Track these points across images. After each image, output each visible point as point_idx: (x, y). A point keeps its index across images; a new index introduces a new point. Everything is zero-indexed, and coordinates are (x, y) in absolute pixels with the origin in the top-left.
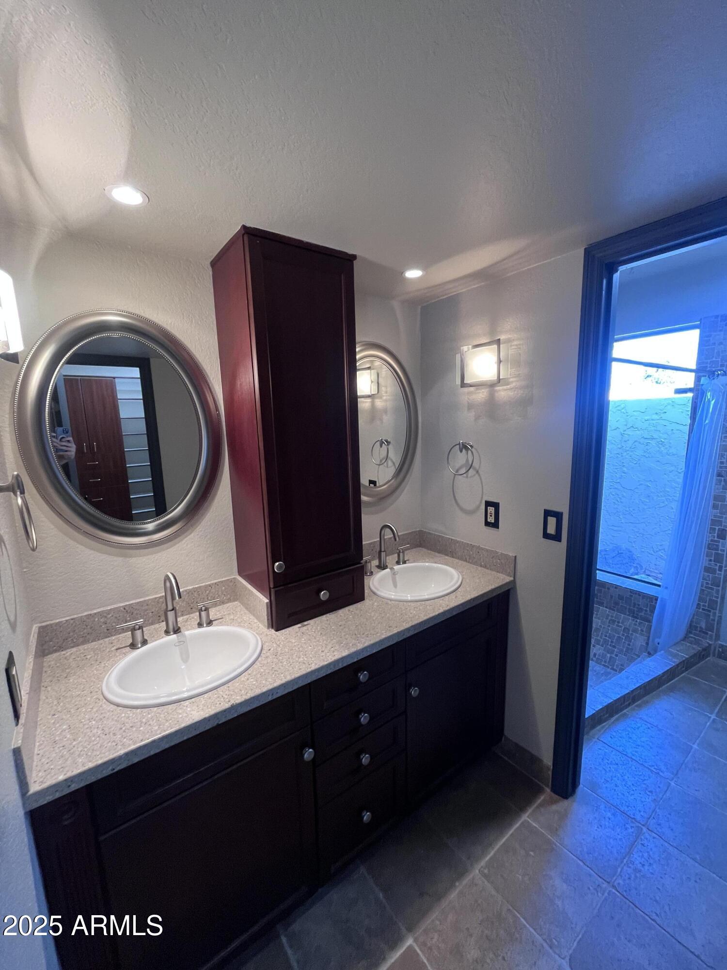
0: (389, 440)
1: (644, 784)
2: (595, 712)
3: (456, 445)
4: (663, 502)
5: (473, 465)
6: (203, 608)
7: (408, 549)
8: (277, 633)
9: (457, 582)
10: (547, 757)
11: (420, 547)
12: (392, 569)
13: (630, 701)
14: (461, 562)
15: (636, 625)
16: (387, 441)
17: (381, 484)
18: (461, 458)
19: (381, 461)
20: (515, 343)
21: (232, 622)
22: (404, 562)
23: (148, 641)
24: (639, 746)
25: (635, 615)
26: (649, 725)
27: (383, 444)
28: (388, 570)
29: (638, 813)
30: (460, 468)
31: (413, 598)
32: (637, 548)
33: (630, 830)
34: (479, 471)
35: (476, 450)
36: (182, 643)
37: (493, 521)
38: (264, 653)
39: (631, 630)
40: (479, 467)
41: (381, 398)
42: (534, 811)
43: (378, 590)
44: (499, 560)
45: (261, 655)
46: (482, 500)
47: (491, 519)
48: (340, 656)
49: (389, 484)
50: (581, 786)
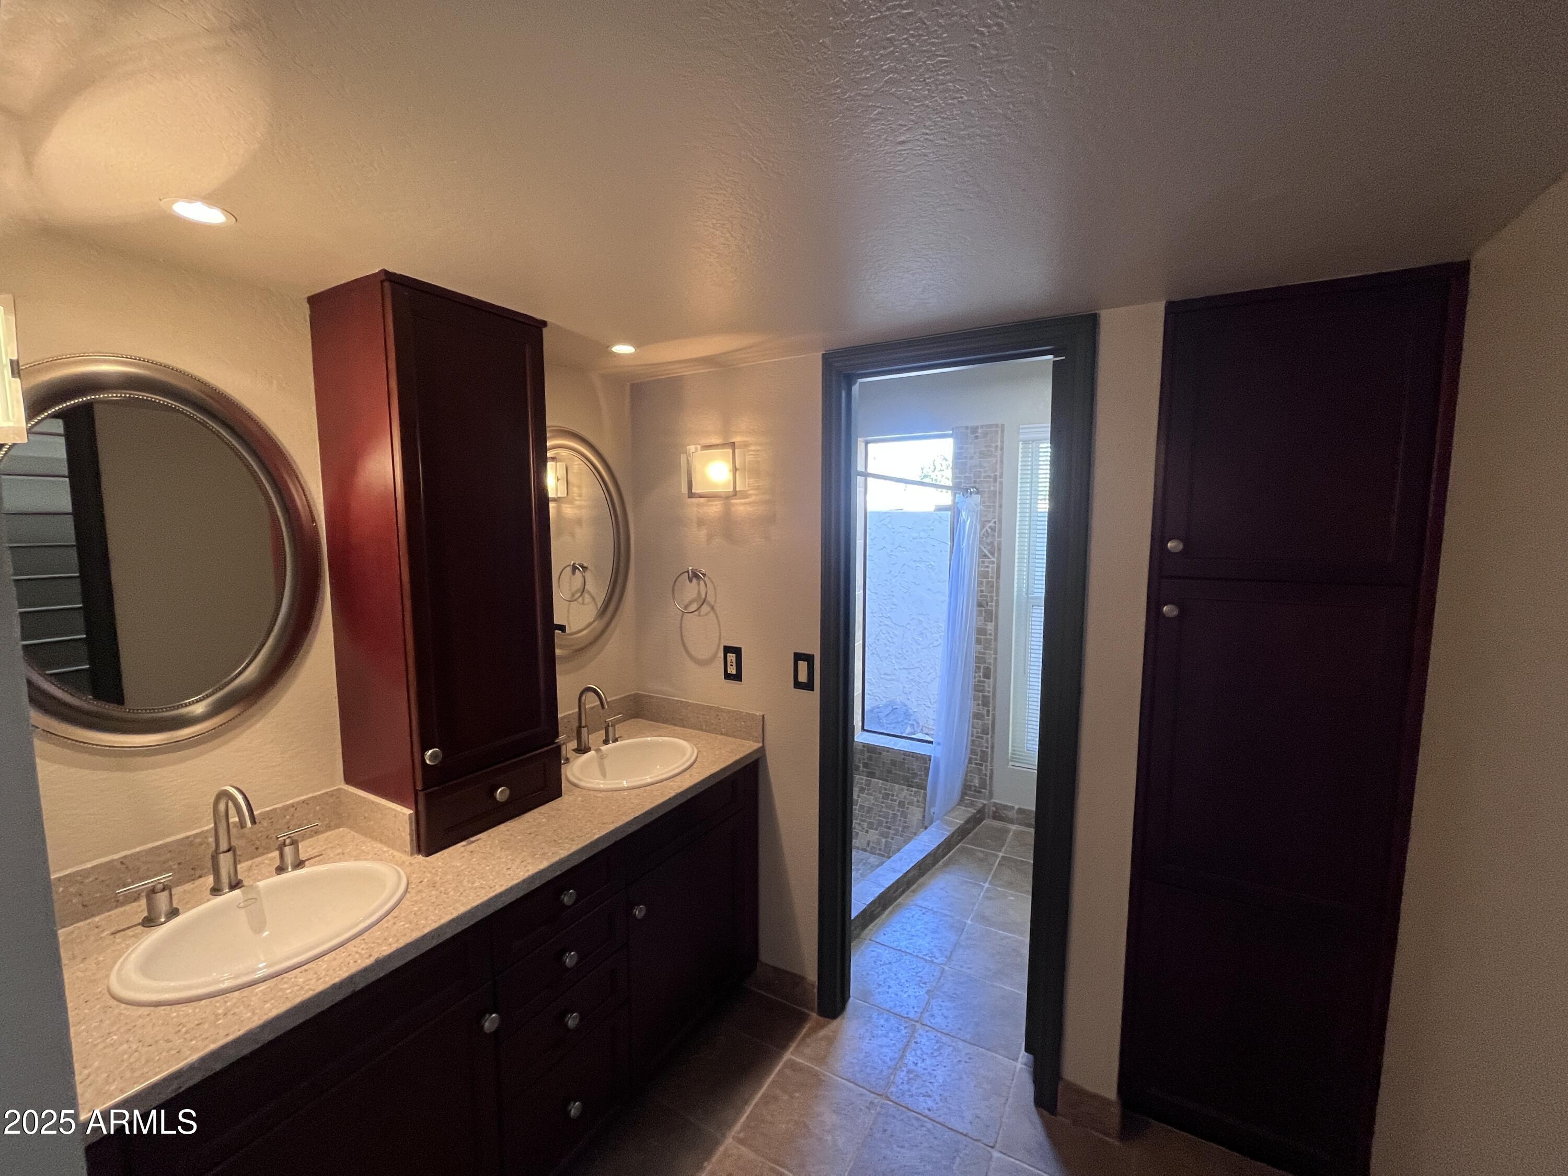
0: (585, 565)
1: (919, 976)
2: (865, 906)
3: (684, 573)
4: (937, 640)
5: (707, 598)
6: (288, 841)
7: (620, 721)
8: (427, 858)
9: (691, 756)
10: (812, 974)
11: (636, 718)
12: (598, 750)
13: (905, 886)
14: (694, 732)
15: (911, 795)
16: (582, 567)
17: (574, 631)
18: (691, 590)
19: (573, 595)
20: (753, 448)
21: (342, 856)
22: (616, 740)
23: (181, 911)
24: (913, 936)
25: (910, 783)
26: (924, 911)
27: (577, 571)
28: (592, 753)
29: (911, 1009)
30: (691, 603)
31: (630, 785)
32: (913, 700)
33: (904, 1031)
34: (715, 607)
35: (709, 578)
36: (253, 901)
37: (734, 672)
38: (413, 888)
39: (906, 804)
40: (715, 601)
41: (571, 502)
42: (797, 1046)
43: (580, 780)
44: (744, 722)
45: (409, 890)
46: (719, 645)
47: (732, 670)
48: (536, 870)
49: (590, 628)
50: (851, 999)
